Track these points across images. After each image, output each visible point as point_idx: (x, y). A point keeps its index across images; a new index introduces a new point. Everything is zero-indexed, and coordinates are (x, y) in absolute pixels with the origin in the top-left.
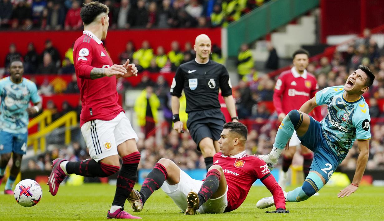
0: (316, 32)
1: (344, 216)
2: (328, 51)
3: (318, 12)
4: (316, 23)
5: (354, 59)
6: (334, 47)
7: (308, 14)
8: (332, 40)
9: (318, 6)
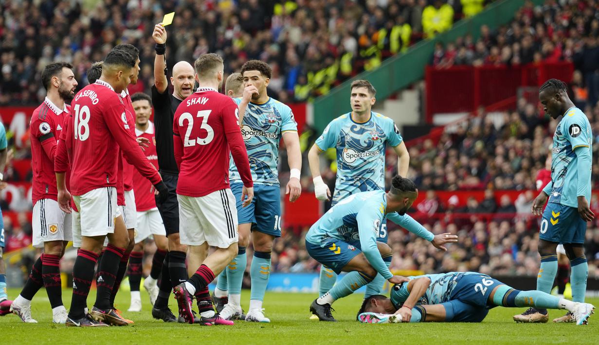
0: (420, 109)
1: (453, 332)
2: (434, 132)
3: (422, 85)
4: (420, 98)
5: (466, 143)
6: (442, 127)
7: (410, 87)
8: (440, 119)
9: (423, 78)
